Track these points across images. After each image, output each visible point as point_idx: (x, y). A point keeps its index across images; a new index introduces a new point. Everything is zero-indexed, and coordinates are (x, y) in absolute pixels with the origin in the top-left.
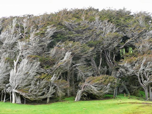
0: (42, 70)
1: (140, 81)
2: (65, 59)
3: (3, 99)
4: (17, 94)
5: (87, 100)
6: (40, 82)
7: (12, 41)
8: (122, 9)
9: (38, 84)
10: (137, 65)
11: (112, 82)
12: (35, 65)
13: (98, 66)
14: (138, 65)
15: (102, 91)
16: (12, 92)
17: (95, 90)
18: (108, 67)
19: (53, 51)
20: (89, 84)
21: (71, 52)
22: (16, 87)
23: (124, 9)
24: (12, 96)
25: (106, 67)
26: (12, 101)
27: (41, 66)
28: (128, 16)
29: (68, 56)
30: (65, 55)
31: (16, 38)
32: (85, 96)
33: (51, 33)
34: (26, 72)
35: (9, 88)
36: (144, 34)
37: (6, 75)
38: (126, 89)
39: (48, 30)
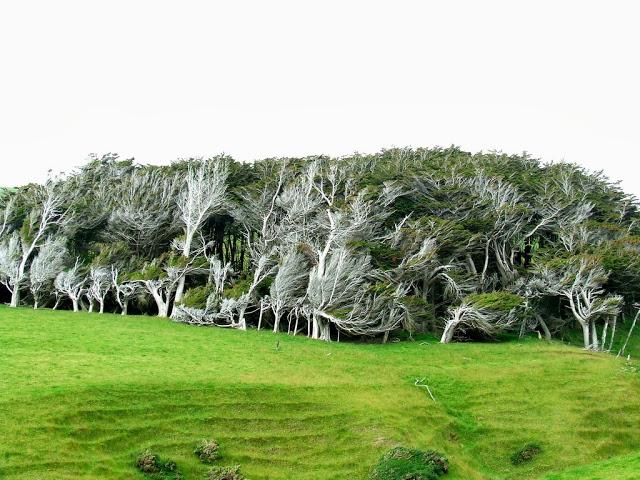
0: (375, 273)
1: (574, 310)
2: (422, 252)
3: (292, 329)
4: (323, 321)
5: (463, 341)
6: (372, 299)
7: (307, 210)
8: (521, 155)
9: (368, 301)
10: (568, 274)
11: (518, 307)
12: (361, 261)
13: (480, 270)
14: (570, 275)
15: (497, 325)
16: (312, 316)
17: (484, 322)
18: (500, 276)
19: (396, 234)
20: (470, 309)
21: (434, 240)
22: (322, 305)
23: (525, 156)
24: (312, 323)
25: (496, 274)
26: (311, 333)
27: (374, 265)
28: (535, 170)
29: (428, 247)
30: (420, 245)
31: (314, 204)
32: (461, 333)
33: (391, 199)
34: (343, 275)
35: (304, 306)
36: (573, 210)
37: (299, 280)
38: (543, 324)
39: (386, 191)
